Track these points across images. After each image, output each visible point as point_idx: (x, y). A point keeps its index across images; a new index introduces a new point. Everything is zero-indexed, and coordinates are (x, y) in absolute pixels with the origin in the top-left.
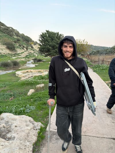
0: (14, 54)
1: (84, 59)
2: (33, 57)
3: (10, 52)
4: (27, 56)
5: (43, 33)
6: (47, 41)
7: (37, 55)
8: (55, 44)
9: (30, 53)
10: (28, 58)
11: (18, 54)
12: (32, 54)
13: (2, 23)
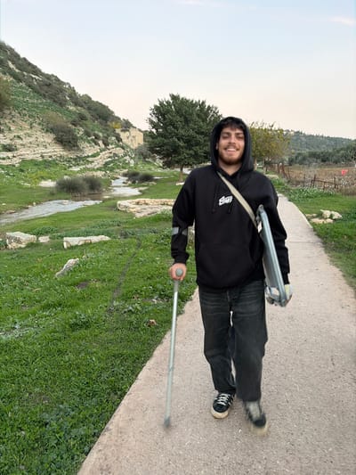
0: (75, 159)
1: (270, 176)
2: (123, 168)
3: (65, 153)
4: (107, 164)
5: (161, 104)
6: (173, 126)
7: (132, 162)
8: (195, 134)
9: (115, 155)
10: (112, 170)
11: (85, 159)
12: (121, 160)
13: (34, 67)
